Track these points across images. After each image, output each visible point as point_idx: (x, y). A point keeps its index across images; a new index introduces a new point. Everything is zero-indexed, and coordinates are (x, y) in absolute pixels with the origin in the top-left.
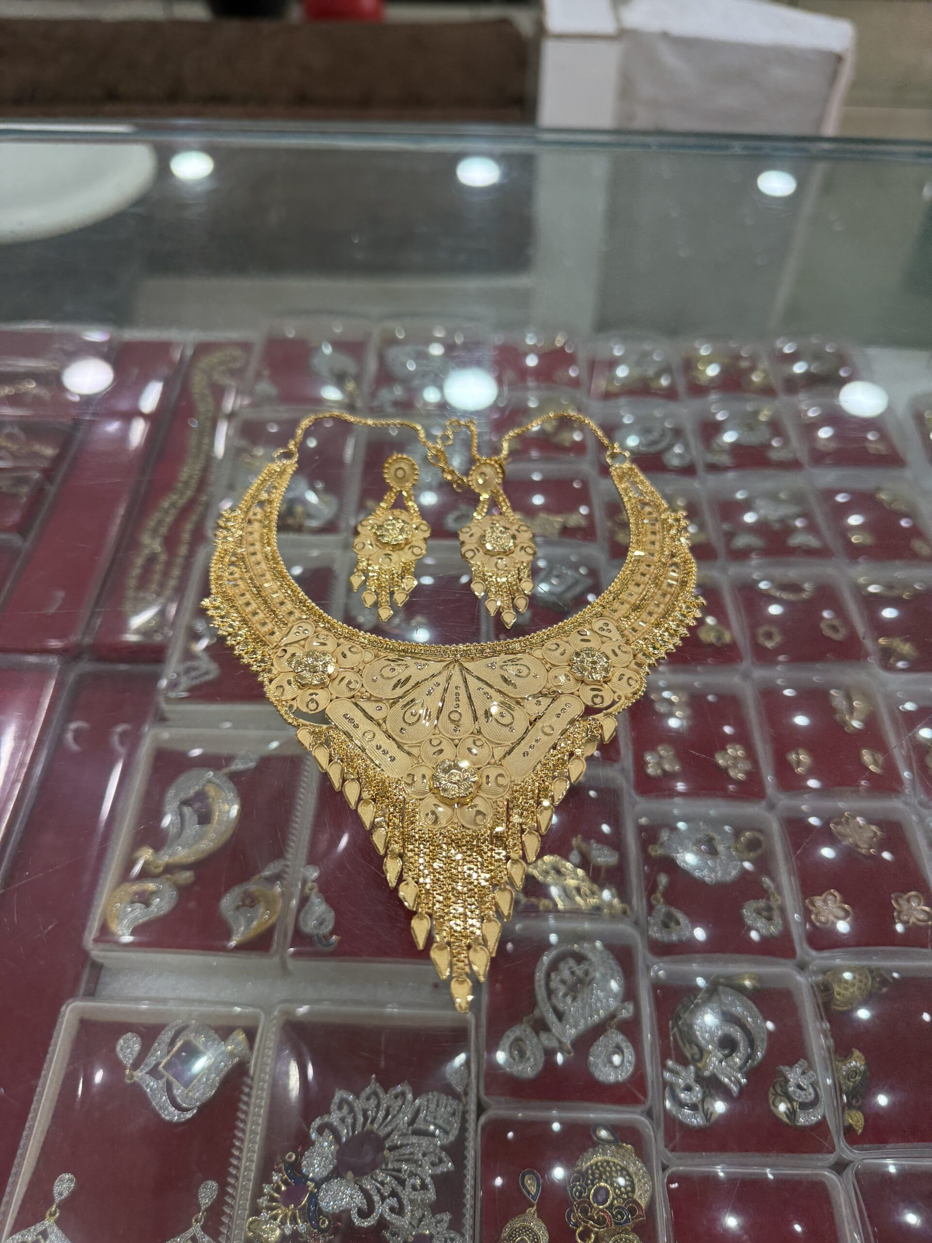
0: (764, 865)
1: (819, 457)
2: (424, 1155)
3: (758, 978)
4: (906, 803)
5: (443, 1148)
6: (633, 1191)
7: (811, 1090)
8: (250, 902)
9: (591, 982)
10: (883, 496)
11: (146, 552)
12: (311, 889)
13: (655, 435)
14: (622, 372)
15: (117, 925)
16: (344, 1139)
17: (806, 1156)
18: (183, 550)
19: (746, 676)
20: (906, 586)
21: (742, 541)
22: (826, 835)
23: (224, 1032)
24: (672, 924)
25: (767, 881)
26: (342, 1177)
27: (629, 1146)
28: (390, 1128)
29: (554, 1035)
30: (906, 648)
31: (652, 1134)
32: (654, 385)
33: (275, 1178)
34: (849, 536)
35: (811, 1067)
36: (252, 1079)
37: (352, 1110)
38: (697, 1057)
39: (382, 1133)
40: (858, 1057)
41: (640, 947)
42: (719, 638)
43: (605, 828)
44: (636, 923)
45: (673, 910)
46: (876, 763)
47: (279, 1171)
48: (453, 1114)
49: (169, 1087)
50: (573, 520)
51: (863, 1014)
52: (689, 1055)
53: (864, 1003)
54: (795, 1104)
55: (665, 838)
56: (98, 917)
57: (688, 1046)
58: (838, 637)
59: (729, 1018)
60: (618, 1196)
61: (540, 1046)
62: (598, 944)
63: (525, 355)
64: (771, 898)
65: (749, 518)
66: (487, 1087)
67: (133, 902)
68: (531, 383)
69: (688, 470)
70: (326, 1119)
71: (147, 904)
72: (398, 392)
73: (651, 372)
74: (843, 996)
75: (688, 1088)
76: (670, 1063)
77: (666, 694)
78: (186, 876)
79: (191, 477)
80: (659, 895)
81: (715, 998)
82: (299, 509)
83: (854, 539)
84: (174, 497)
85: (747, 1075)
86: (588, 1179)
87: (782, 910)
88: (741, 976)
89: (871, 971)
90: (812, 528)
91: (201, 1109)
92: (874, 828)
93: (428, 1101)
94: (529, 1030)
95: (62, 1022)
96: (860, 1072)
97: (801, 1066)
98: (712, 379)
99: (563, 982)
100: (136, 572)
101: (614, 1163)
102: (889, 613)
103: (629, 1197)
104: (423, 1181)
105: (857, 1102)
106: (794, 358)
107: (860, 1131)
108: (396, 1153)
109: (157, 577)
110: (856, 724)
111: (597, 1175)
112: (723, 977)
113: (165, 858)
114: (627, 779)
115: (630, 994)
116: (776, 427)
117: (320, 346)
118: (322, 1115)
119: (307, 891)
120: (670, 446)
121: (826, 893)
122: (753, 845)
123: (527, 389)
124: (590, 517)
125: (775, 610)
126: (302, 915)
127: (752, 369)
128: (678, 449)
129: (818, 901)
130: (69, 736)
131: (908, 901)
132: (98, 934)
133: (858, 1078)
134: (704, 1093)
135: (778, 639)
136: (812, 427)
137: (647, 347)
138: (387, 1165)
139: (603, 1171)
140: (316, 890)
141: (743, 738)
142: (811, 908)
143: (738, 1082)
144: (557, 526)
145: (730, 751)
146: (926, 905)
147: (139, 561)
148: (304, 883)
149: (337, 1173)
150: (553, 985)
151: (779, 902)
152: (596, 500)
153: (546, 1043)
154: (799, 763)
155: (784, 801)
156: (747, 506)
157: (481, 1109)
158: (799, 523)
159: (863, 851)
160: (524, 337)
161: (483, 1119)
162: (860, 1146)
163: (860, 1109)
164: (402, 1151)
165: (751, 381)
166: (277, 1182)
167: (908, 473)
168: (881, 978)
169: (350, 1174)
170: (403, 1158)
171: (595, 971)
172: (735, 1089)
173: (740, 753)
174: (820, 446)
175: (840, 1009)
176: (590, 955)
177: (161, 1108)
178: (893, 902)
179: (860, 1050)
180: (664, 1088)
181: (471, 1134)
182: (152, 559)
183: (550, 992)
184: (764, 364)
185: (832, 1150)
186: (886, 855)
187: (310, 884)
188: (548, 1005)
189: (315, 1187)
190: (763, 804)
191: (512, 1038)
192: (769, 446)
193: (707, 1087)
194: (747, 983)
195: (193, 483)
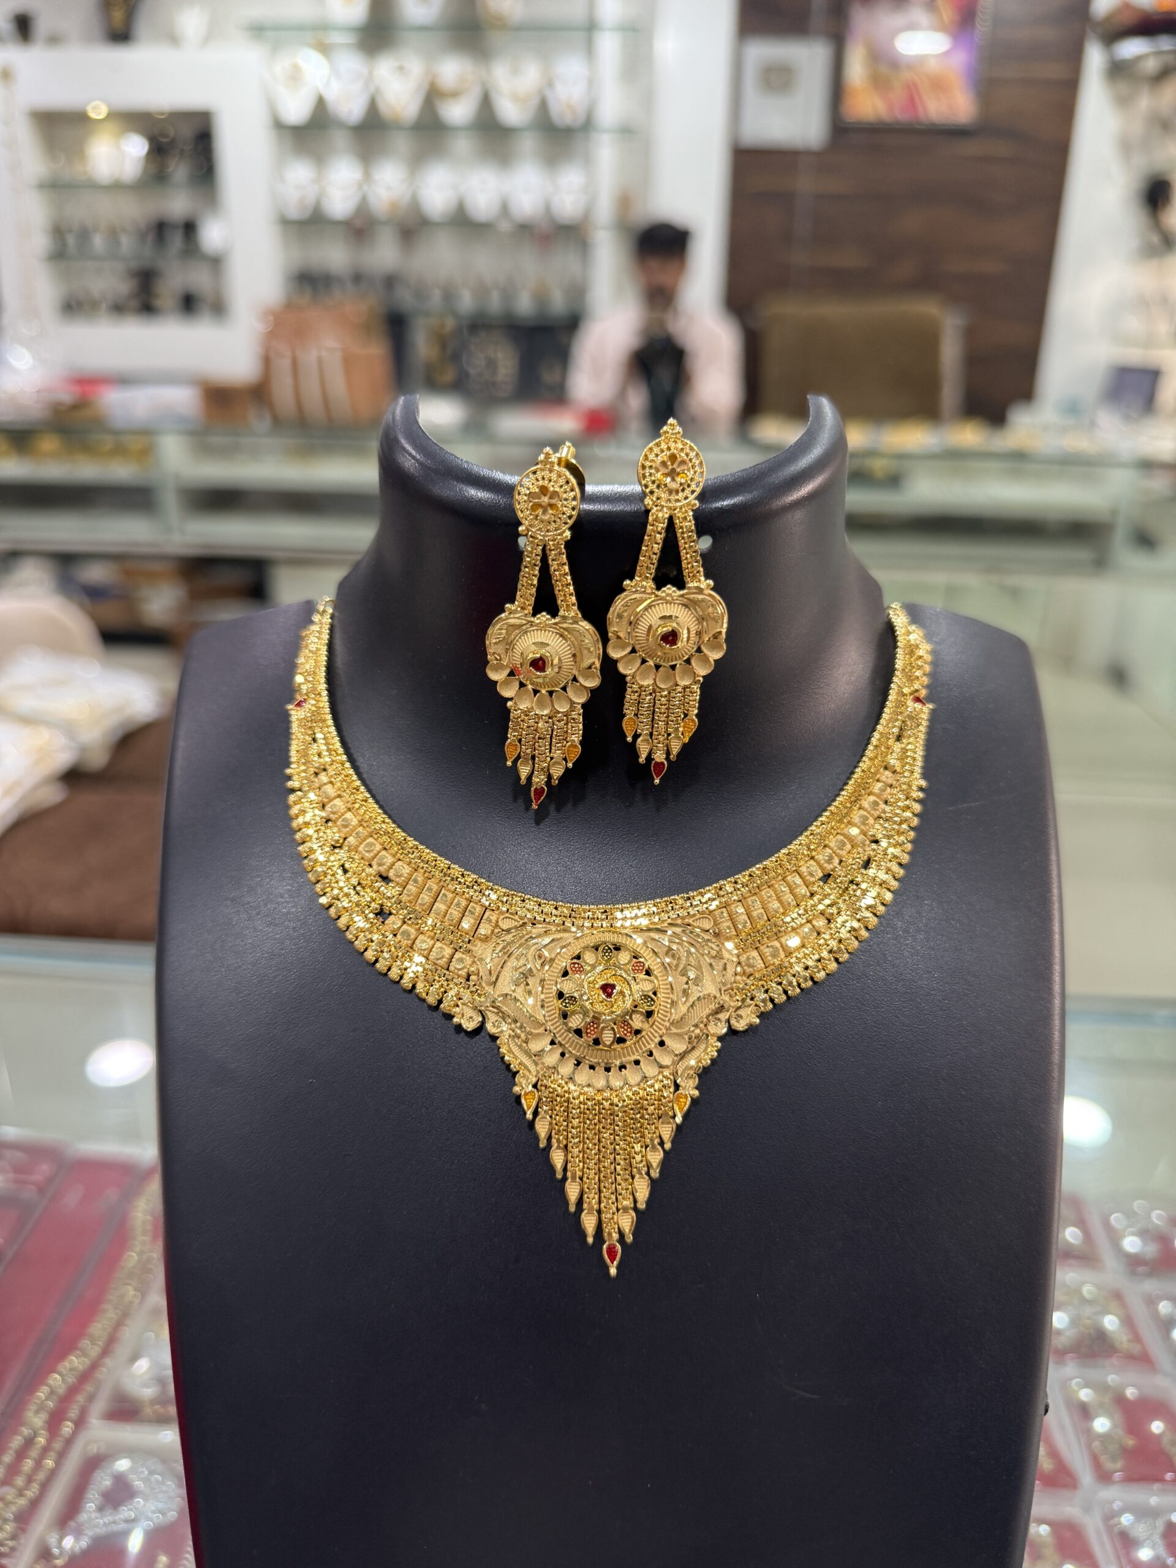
79: (100, 1333)
84: (76, 1359)
195: (101, 1342)
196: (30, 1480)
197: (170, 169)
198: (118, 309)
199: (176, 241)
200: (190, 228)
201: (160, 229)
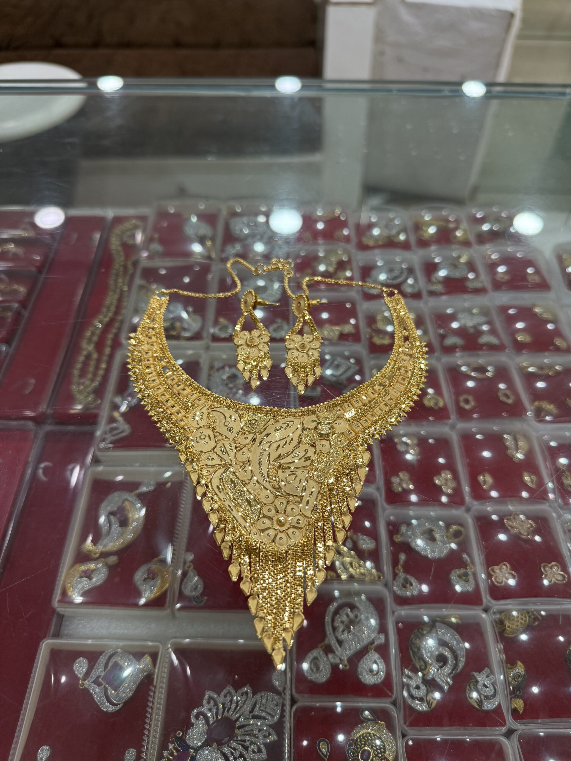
0: (464, 546)
1: (498, 285)
2: (260, 731)
3: (460, 617)
4: (550, 506)
5: (270, 726)
6: (385, 752)
7: (492, 688)
8: (151, 576)
9: (358, 623)
10: (537, 310)
11: (85, 353)
12: (189, 567)
13: (396, 273)
14: (376, 232)
15: (72, 591)
16: (211, 722)
17: (489, 728)
18: (107, 350)
19: (453, 427)
20: (551, 367)
21: (451, 341)
22: (501, 526)
23: (138, 655)
24: (408, 585)
25: (465, 556)
26: (210, 746)
27: (383, 722)
28: (238, 715)
29: (336, 655)
30: (551, 407)
31: (396, 715)
32: (396, 240)
33: (171, 747)
34: (516, 336)
35: (492, 672)
36: (155, 687)
37: (216, 704)
38: (423, 667)
39: (234, 718)
40: (520, 666)
41: (389, 599)
42: (436, 404)
43: (367, 524)
44: (386, 585)
45: (409, 577)
46: (532, 481)
47: (172, 743)
48: (277, 705)
49: (105, 691)
50: (347, 329)
51: (524, 637)
52: (418, 667)
53: (524, 632)
54: (482, 696)
55: (404, 530)
56: (60, 587)
57: (418, 660)
58: (510, 401)
59: (442, 643)
60: (376, 755)
61: (328, 663)
62: (363, 597)
63: (316, 221)
64: (468, 567)
65: (455, 325)
66: (297, 688)
67: (81, 577)
68: (321, 241)
69: (417, 296)
70: (201, 709)
71: (90, 578)
72: (238, 247)
73: (394, 232)
74: (512, 628)
75: (418, 688)
76: (407, 671)
77: (404, 439)
78: (113, 559)
79: (111, 304)
80: (400, 567)
81: (434, 630)
82: (178, 324)
83: (519, 338)
84: (101, 317)
85: (454, 679)
86: (358, 744)
87: (475, 575)
88: (449, 616)
89: (528, 613)
90: (493, 332)
91: (125, 704)
92: (530, 521)
93: (262, 697)
94: (322, 652)
95: (40, 653)
96: (522, 675)
97: (486, 672)
98: (432, 236)
99: (342, 622)
101: (373, 734)
102: (541, 385)
103: (382, 756)
104: (259, 747)
105: (519, 693)
106: (483, 221)
107: (521, 712)
108: (242, 730)
109: (91, 369)
110: (520, 456)
111: (363, 742)
112: (439, 617)
113: (100, 548)
114: (380, 494)
115: (382, 629)
116: (471, 266)
117: (190, 218)
118: (198, 707)
119: (187, 568)
120: (406, 279)
121: (501, 564)
122: (457, 534)
123: (318, 244)
124: (356, 326)
125: (470, 384)
126: (183, 584)
127: (456, 229)
128: (410, 281)
129: (496, 568)
130: (40, 472)
131: (551, 568)
132: (61, 598)
133: (520, 679)
134: (427, 690)
135: (472, 403)
136: (493, 266)
137: (391, 215)
138: (237, 737)
139: (368, 739)
140: (192, 567)
141: (450, 466)
142: (492, 573)
143: (447, 683)
144: (337, 333)
145: (443, 475)
146: (561, 571)
147: (81, 359)
148: (185, 563)
149: (207, 744)
150: (336, 624)
151: (473, 570)
152: (360, 316)
153: (332, 660)
154: (485, 482)
155: (476, 506)
156: (453, 317)
157: (293, 701)
158: (485, 328)
159: (524, 537)
160: (316, 210)
161: (294, 708)
162: (521, 721)
163: (521, 697)
164: (246, 729)
165: (456, 237)
166: (171, 750)
167: (551, 295)
168: (535, 617)
169: (215, 745)
170: (246, 733)
171: (361, 614)
172: (446, 688)
173: (449, 476)
174: (498, 277)
175: (510, 636)
176: (358, 605)
177: (101, 704)
178: (542, 569)
179: (522, 662)
180: (403, 688)
181: (287, 718)
183: (334, 629)
184: (464, 225)
185: (503, 724)
186: (537, 538)
187: (188, 565)
188: (334, 638)
189: (194, 752)
190: (463, 508)
191: (311, 658)
192: (467, 279)
193: (430, 687)
194: (453, 620)
195: (113, 309)
196: (95, 374)
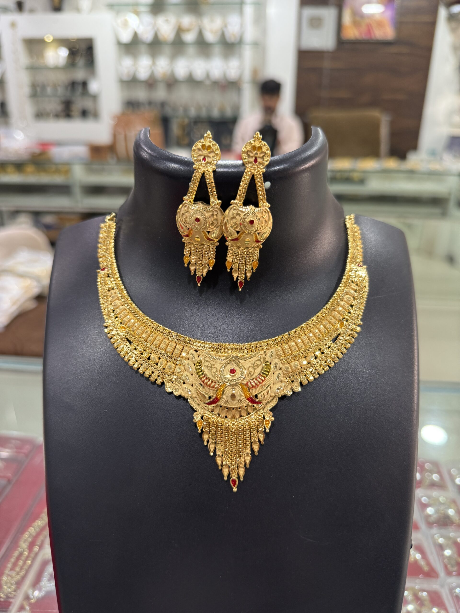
18: (36, 549)
100: (13, 560)
109: (21, 563)
182: (21, 554)
196: (21, 568)
197: (77, 61)
198: (57, 116)
199: (80, 89)
200: (84, 84)
201: (73, 85)
